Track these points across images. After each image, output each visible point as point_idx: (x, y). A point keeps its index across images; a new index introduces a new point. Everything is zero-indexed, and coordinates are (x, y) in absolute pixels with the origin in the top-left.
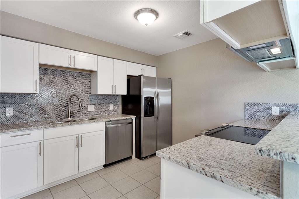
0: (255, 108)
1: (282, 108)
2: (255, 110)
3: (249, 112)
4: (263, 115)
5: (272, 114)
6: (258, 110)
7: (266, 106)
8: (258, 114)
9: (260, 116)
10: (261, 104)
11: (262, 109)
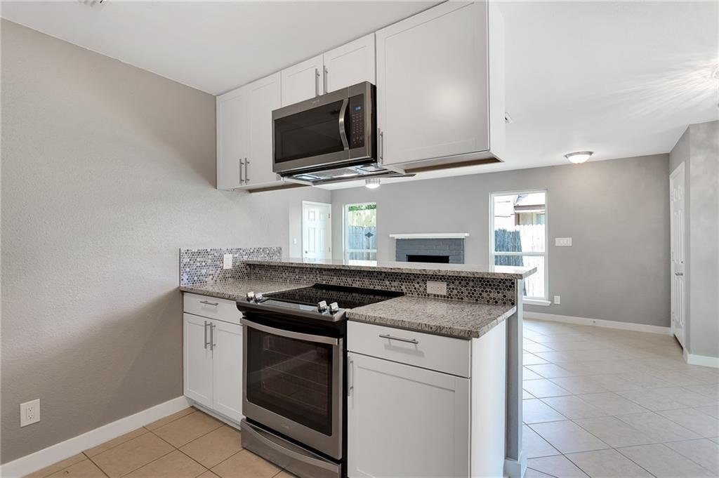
0: (198, 260)
1: (235, 256)
2: (199, 264)
3: (188, 270)
4: (211, 272)
5: (224, 268)
6: (204, 264)
7: (216, 254)
8: (204, 271)
9: (206, 275)
10: (209, 250)
11: (210, 261)
